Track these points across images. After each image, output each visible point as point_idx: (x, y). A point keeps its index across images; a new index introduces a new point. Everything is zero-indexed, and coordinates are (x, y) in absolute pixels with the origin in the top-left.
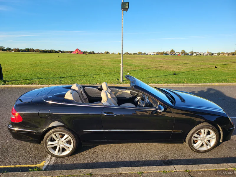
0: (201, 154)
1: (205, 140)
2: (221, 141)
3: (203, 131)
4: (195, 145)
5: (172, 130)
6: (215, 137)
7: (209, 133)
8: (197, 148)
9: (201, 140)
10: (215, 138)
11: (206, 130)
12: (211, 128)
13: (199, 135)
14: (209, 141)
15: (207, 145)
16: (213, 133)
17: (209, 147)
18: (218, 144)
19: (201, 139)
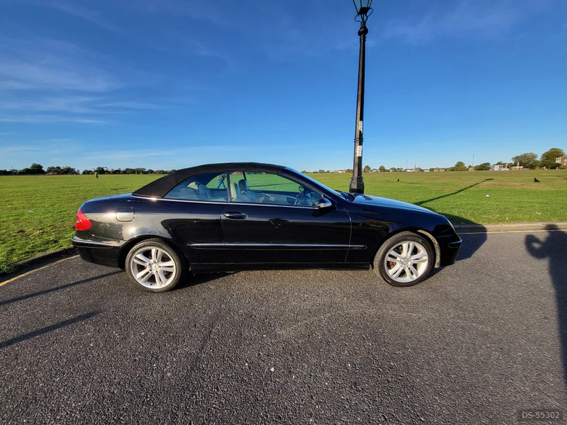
0: (400, 289)
1: (409, 263)
2: (436, 266)
3: (405, 245)
4: (390, 272)
5: (348, 244)
6: (426, 258)
7: (415, 251)
8: (393, 277)
9: (402, 263)
10: (425, 260)
11: (412, 244)
12: (420, 241)
13: (400, 253)
14: (415, 266)
15: (412, 273)
16: (422, 251)
17: (415, 277)
18: (431, 272)
19: (402, 260)
